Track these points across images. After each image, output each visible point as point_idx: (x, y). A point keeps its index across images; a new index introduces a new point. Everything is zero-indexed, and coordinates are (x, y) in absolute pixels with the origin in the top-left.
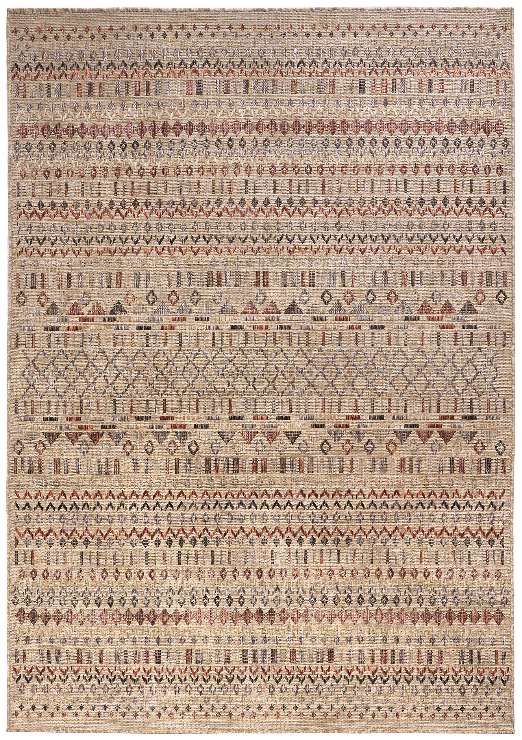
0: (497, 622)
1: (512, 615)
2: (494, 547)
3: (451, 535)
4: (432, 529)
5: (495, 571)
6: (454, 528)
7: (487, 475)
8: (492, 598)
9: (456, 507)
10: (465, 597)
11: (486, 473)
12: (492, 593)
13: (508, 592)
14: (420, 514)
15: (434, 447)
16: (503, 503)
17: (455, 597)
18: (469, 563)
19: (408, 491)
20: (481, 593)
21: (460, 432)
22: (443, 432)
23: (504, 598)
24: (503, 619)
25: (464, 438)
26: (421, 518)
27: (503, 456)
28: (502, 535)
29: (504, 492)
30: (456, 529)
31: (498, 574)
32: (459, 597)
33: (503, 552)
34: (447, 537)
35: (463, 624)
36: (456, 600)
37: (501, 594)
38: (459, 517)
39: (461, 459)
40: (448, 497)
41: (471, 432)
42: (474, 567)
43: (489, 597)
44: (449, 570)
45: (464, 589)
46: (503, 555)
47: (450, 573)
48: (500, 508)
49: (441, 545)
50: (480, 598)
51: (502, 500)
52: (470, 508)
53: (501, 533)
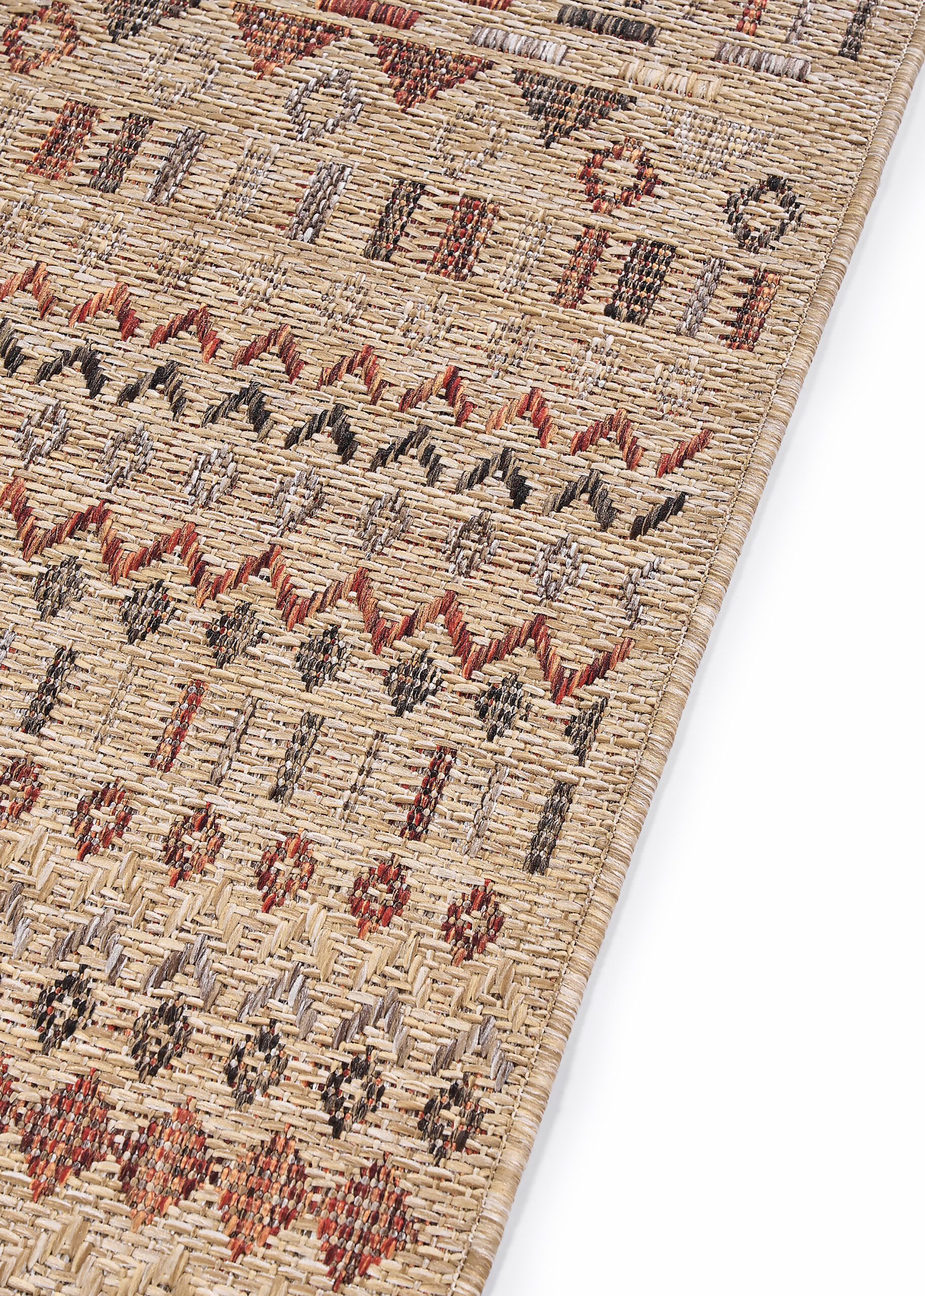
0: (331, 1254)
1: (479, 1240)
2: (509, 742)
3: (217, 587)
4: (99, 515)
5: (454, 893)
6: (257, 551)
7: (617, 326)
8: (358, 1068)
9: (324, 439)
10: (142, 1004)
11: (611, 312)
12: (375, 1035)
13: (508, 1066)
14: (51, 416)
15: (316, 103)
16: (676, 505)
17: (67, 984)
18: (276, 794)
19: (32, 274)
20: (284, 1011)
21: (520, 76)
22: (410, 47)
23: (456, 1094)
24: (387, 1247)
25: (536, 111)
26: (44, 438)
27: (763, 260)
28: (599, 685)
29: (702, 443)
30: (266, 560)
31: (474, 919)
32: (101, 991)
33: (563, 789)
34: (178, 588)
35: (42, 1192)
36: (66, 1006)
37: (445, 1059)
38: (318, 502)
39: (471, 203)
40: (292, 372)
41: (591, 91)
42: (305, 825)
43: (339, 1057)
44: (100, 797)
45: (166, 946)
46: (559, 811)
47: (103, 816)
48: (639, 528)
49: (118, 629)
50: (267, 1041)
51: (675, 482)
52: (421, 472)
53: (595, 672)
